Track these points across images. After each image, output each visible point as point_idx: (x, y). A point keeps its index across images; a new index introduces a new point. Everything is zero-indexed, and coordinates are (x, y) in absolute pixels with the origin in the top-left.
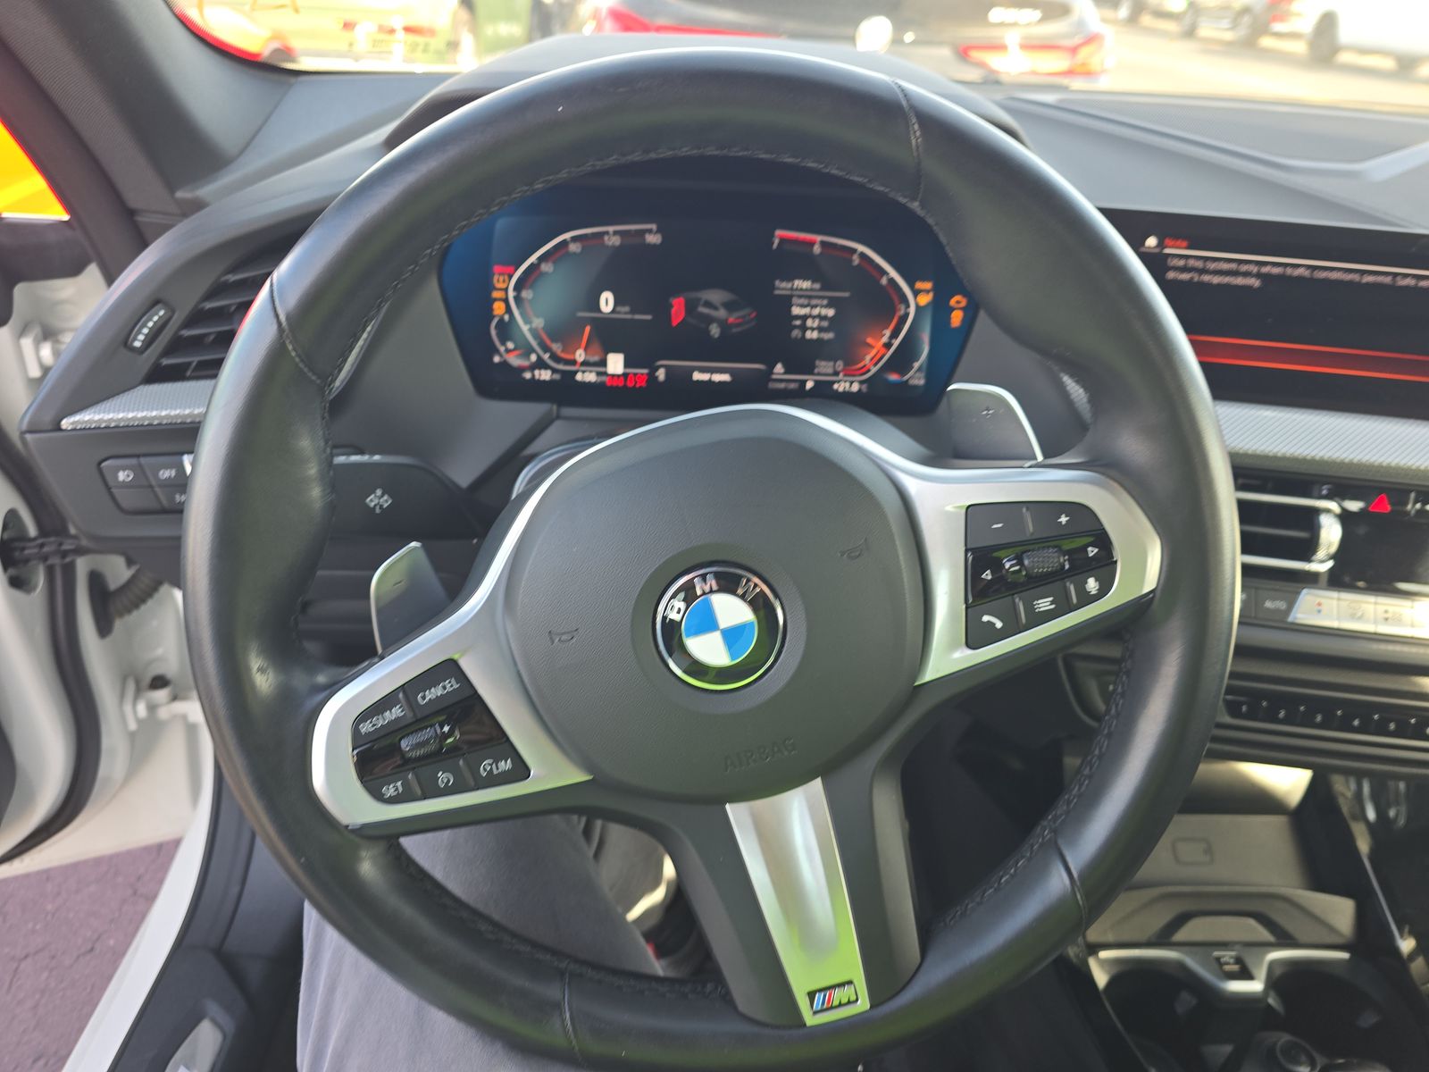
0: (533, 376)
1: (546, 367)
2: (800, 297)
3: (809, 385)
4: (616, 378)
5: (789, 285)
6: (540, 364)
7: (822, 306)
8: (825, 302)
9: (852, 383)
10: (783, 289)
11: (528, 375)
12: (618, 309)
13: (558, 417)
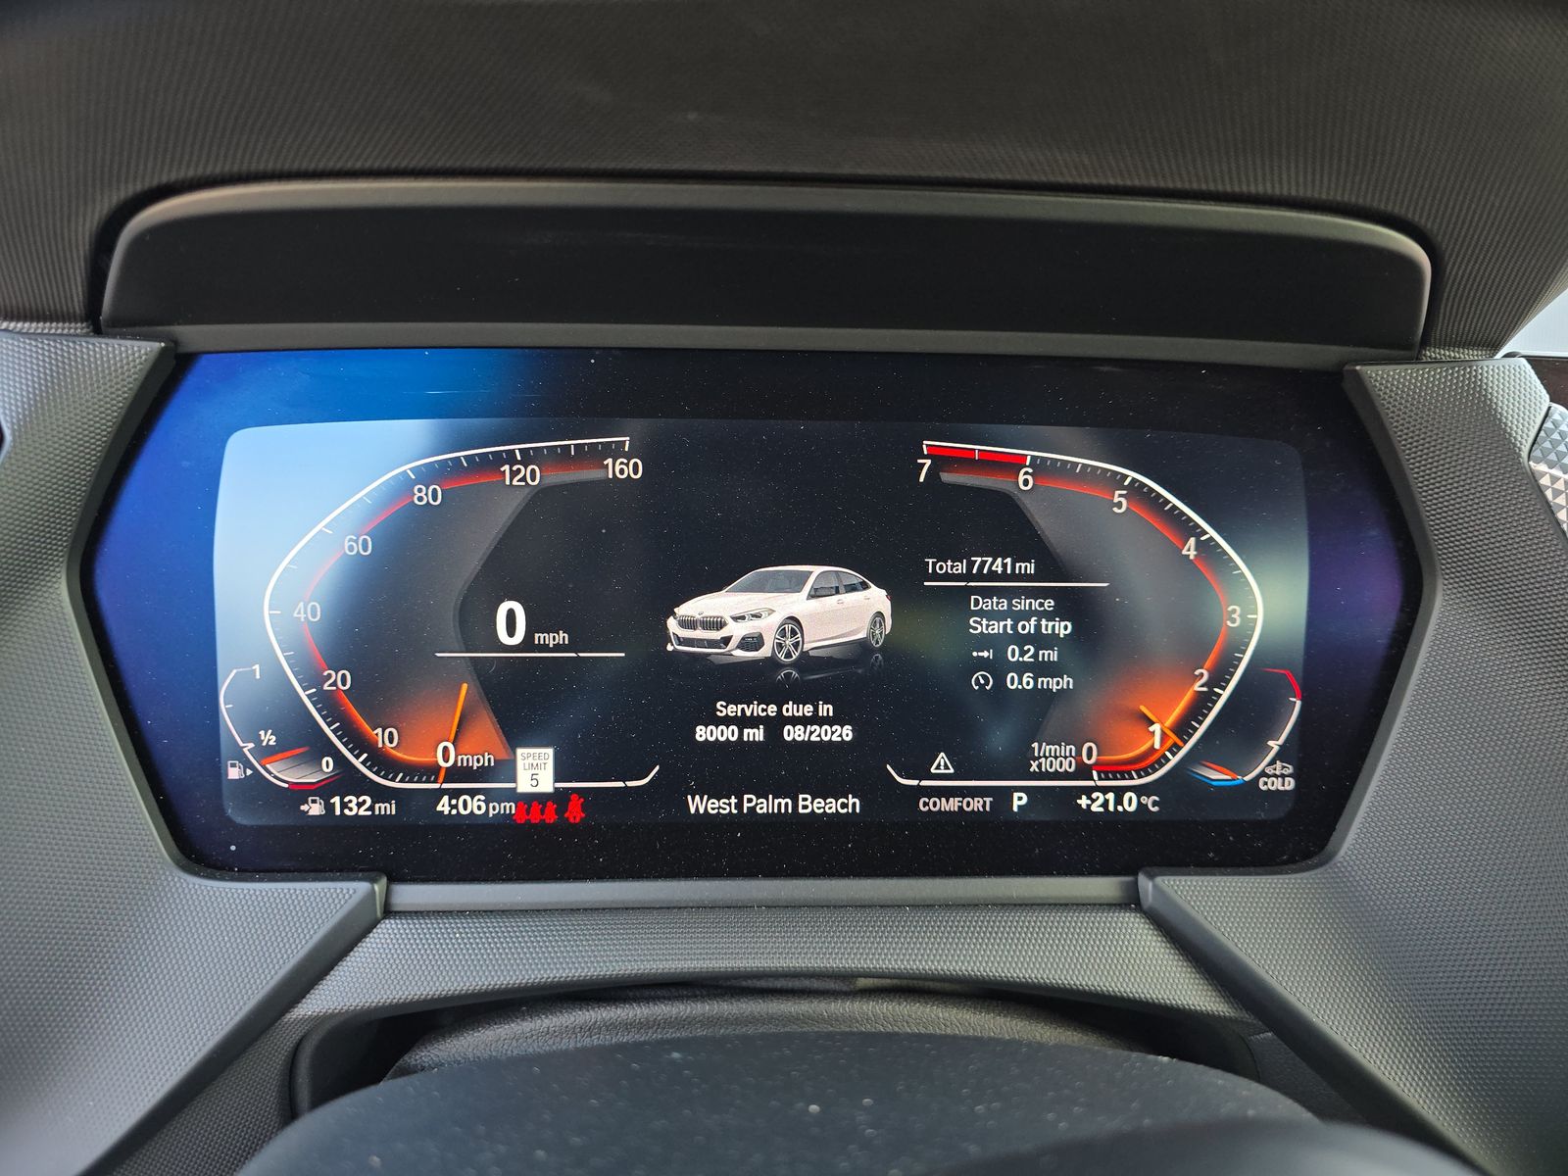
0: (330, 807)
1: (361, 786)
2: (987, 593)
3: (1019, 801)
4: (536, 806)
5: (961, 568)
6: (347, 781)
7: (1041, 615)
8: (1049, 604)
9: (1119, 792)
10: (947, 577)
11: (315, 809)
12: (539, 638)
13: (389, 912)
